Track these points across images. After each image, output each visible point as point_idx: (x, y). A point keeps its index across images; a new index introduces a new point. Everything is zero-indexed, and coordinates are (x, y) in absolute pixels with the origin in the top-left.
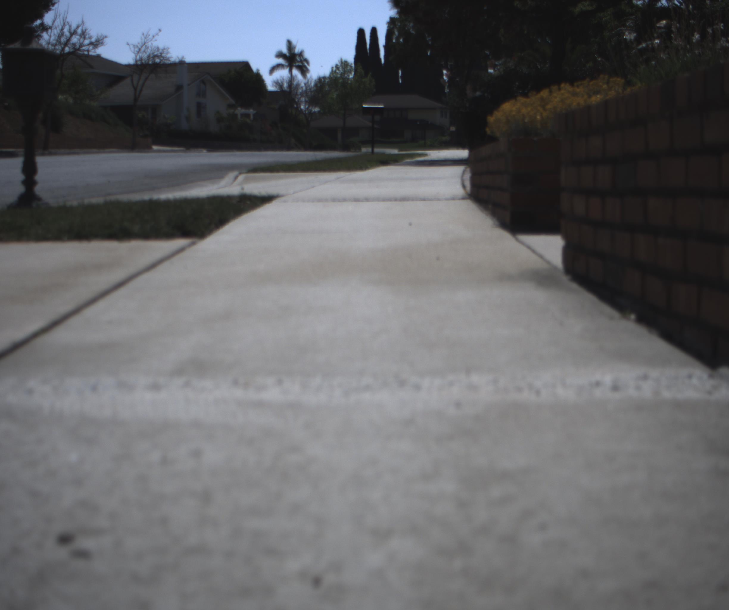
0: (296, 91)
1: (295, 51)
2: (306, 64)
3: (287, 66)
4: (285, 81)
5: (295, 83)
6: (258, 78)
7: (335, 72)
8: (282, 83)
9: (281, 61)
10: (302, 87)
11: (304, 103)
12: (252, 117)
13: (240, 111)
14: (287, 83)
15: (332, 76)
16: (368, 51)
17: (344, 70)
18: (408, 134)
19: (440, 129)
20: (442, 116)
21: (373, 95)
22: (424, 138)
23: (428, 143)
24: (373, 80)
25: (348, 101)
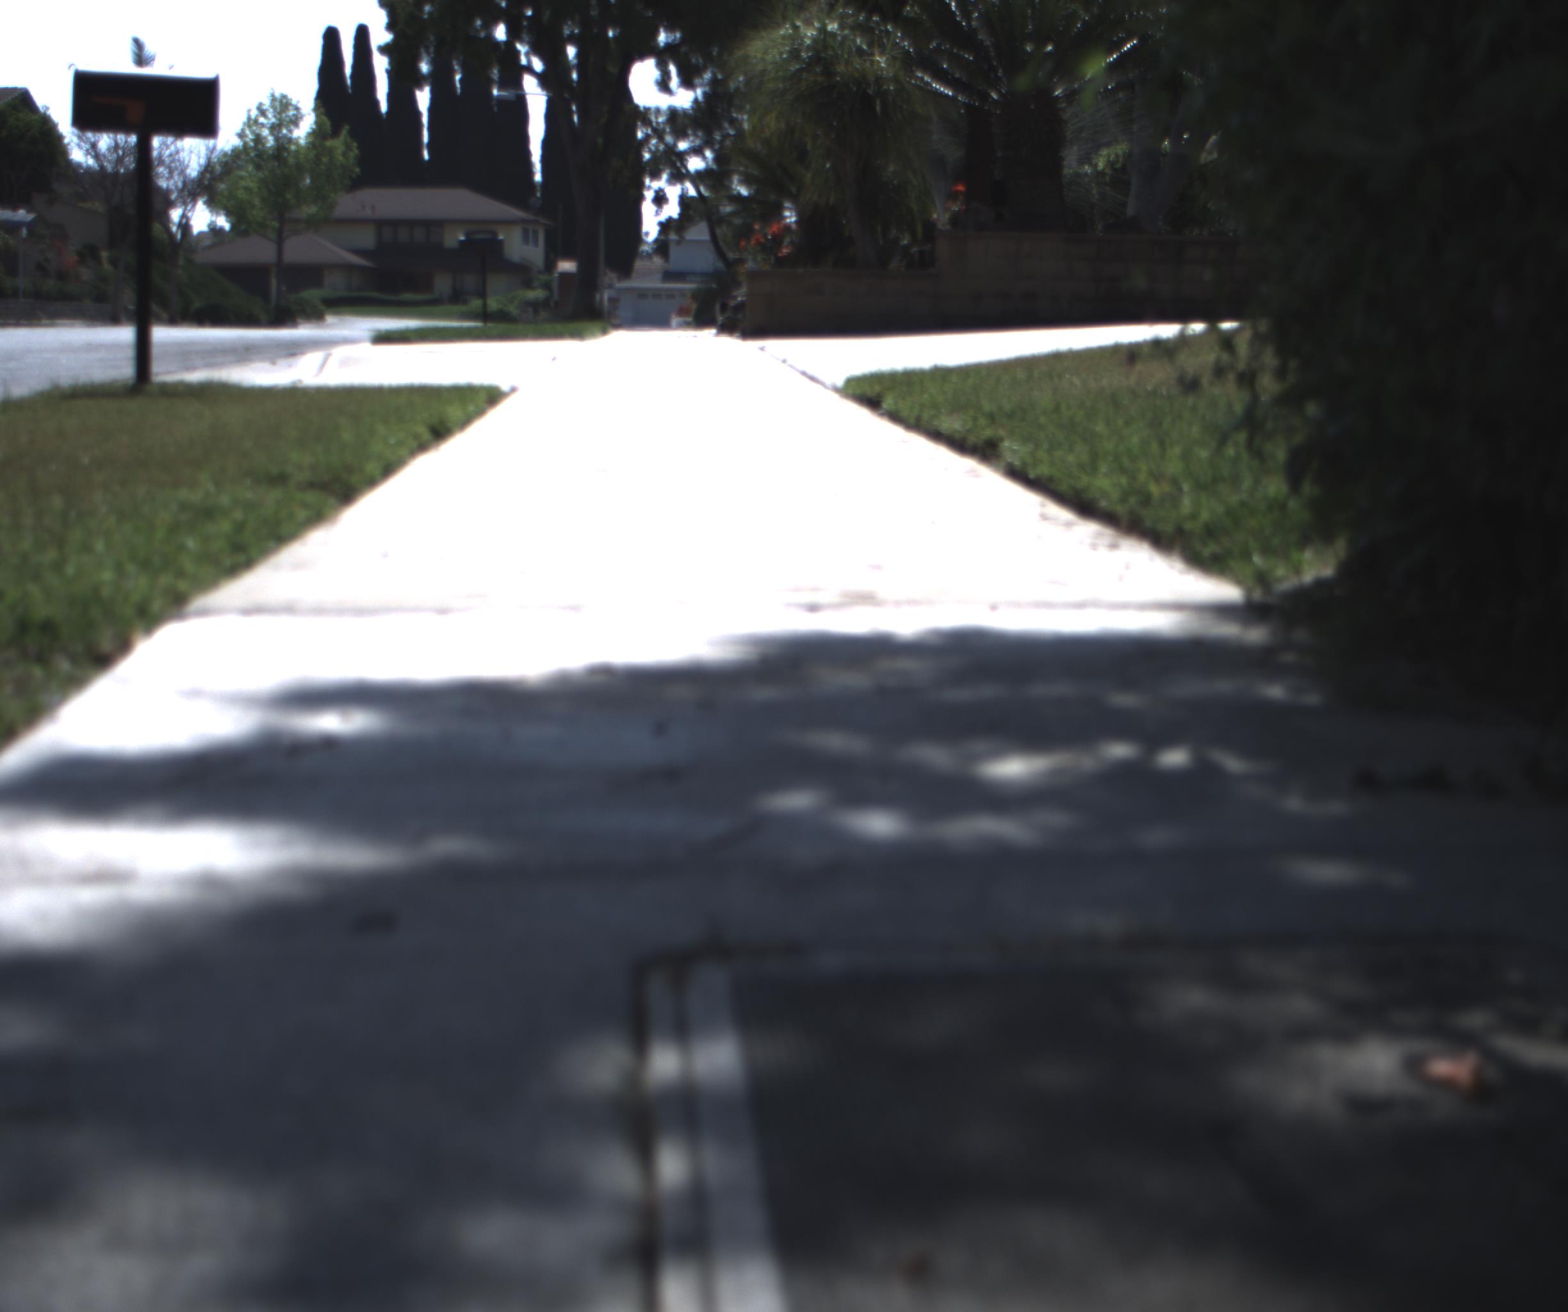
16: (349, 82)
17: (278, 117)
18: (442, 284)
19: (522, 273)
20: (526, 240)
21: (356, 184)
22: (482, 294)
23: (493, 304)
24: (355, 144)
25: (289, 196)
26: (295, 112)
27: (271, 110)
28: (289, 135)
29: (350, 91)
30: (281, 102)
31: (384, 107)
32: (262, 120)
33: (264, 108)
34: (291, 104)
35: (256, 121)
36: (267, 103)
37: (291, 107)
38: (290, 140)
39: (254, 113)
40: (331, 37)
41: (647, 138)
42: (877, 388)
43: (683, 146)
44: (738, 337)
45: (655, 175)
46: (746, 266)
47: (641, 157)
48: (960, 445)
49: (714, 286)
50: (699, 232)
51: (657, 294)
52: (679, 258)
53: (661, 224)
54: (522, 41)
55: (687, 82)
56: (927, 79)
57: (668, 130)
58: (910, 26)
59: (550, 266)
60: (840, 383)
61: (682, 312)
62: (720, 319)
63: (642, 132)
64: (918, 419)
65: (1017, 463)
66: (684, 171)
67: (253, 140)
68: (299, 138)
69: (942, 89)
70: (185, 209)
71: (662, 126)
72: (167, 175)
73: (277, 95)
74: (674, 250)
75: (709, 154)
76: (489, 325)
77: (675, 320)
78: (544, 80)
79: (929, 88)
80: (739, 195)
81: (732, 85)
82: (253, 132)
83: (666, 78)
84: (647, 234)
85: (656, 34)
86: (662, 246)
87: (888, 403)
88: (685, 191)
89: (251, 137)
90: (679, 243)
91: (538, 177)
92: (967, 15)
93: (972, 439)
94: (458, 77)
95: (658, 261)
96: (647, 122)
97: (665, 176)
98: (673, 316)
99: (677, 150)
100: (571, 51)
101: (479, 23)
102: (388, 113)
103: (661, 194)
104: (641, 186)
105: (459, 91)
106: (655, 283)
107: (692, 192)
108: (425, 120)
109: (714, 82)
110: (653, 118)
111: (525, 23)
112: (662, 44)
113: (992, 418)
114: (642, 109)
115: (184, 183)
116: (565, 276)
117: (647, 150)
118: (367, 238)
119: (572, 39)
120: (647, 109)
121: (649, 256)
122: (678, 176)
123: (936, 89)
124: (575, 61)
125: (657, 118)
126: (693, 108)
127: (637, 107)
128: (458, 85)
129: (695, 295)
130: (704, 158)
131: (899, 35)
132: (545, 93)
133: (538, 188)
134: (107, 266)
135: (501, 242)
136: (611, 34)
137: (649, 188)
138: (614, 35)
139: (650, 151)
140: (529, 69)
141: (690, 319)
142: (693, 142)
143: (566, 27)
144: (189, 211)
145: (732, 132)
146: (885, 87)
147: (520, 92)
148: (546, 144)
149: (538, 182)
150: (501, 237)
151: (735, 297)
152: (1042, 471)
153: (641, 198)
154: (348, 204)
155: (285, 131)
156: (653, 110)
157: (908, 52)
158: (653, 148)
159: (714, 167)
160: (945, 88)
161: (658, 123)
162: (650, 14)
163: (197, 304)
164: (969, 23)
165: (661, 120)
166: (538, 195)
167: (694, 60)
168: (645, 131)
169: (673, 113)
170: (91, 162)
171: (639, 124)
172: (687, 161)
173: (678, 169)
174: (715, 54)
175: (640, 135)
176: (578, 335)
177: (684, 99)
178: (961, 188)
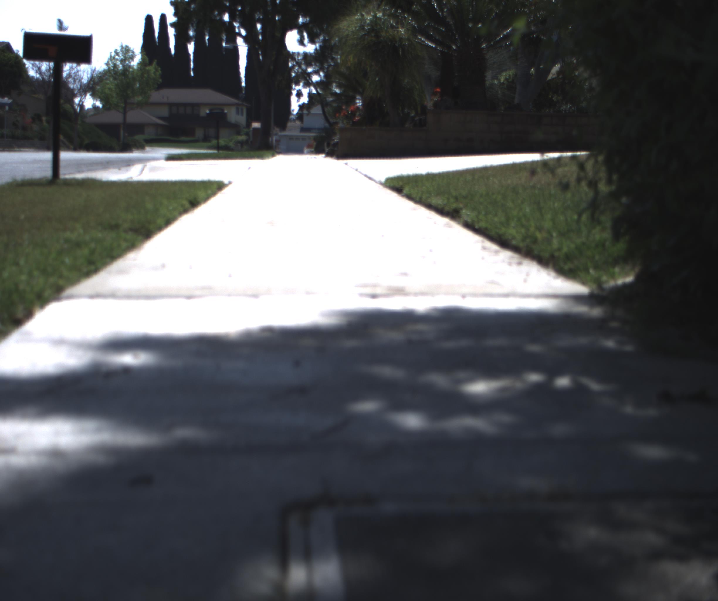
16: (157, 40)
17: (124, 56)
18: (199, 133)
19: (236, 128)
20: (238, 113)
21: (160, 87)
22: (217, 138)
23: (222, 142)
24: (159, 69)
25: (129, 92)
26: (132, 54)
27: (121, 53)
28: (129, 64)
29: (157, 44)
30: (126, 49)
31: (173, 52)
32: (117, 57)
33: (118, 51)
34: (130, 50)
35: (114, 58)
36: (119, 49)
37: (130, 51)
38: (130, 67)
39: (113, 54)
40: (149, 19)
41: (294, 66)
42: (401, 183)
43: (310, 70)
44: (335, 158)
45: (297, 84)
46: (339, 125)
47: (291, 75)
48: (441, 211)
49: (324, 134)
50: (317, 110)
51: (297, 138)
52: (308, 121)
53: (299, 106)
54: (236, 21)
55: (312, 41)
56: (423, 39)
57: (303, 63)
58: (415, 15)
59: (249, 125)
60: (383, 180)
61: (309, 146)
62: (327, 150)
63: (291, 63)
64: (421, 198)
65: (469, 220)
66: (310, 82)
67: (112, 66)
68: (134, 65)
69: (430, 44)
70: (81, 98)
71: (300, 61)
72: (73, 82)
73: (124, 46)
74: (305, 118)
75: (322, 74)
76: (221, 152)
77: (306, 150)
78: (246, 39)
79: (424, 43)
80: (336, 93)
81: (333, 43)
82: (112, 63)
83: (302, 39)
84: (293, 110)
85: (298, 18)
86: (300, 116)
87: (406, 190)
88: (311, 91)
89: (112, 65)
90: (308, 114)
91: (243, 84)
92: (442, 10)
93: (447, 209)
94: (207, 38)
95: (298, 123)
96: (293, 59)
97: (302, 84)
98: (305, 148)
99: (307, 72)
100: (259, 26)
101: (216, 13)
102: (175, 54)
103: (300, 92)
104: (290, 89)
105: (207, 44)
106: (296, 133)
107: (314, 91)
108: (192, 57)
109: (324, 41)
110: (296, 57)
111: (238, 13)
112: (300, 23)
113: (456, 199)
114: (291, 53)
115: (81, 86)
116: (255, 129)
117: (293, 72)
118: (165, 112)
119: (259, 21)
120: (294, 53)
121: (294, 120)
122: (308, 84)
123: (427, 44)
124: (260, 31)
125: (298, 57)
126: (314, 53)
127: (289, 52)
128: (207, 42)
129: (315, 139)
130: (320, 76)
131: (410, 19)
132: (247, 45)
133: (244, 89)
134: (45, 124)
135: (226, 114)
136: (277, 18)
137: (294, 89)
138: (278, 19)
139: (295, 72)
140: (239, 34)
141: (313, 150)
142: (314, 68)
143: (256, 15)
144: (83, 99)
145: (332, 64)
146: (404, 43)
147: (235, 45)
148: (247, 69)
149: (243, 86)
150: (226, 112)
151: (334, 140)
152: (482, 224)
153: (290, 94)
154: (156, 96)
155: (127, 62)
156: (296, 53)
157: (415, 27)
158: (296, 71)
159: (324, 80)
160: (431, 44)
161: (298, 59)
162: (295, 9)
163: (87, 141)
164: (442, 14)
165: (300, 58)
166: (244, 92)
167: (315, 31)
168: (292, 63)
169: (306, 55)
170: (38, 76)
171: (290, 60)
172: (312, 77)
173: (308, 81)
174: (325, 28)
175: (290, 65)
176: (261, 157)
177: (310, 48)
178: (438, 90)
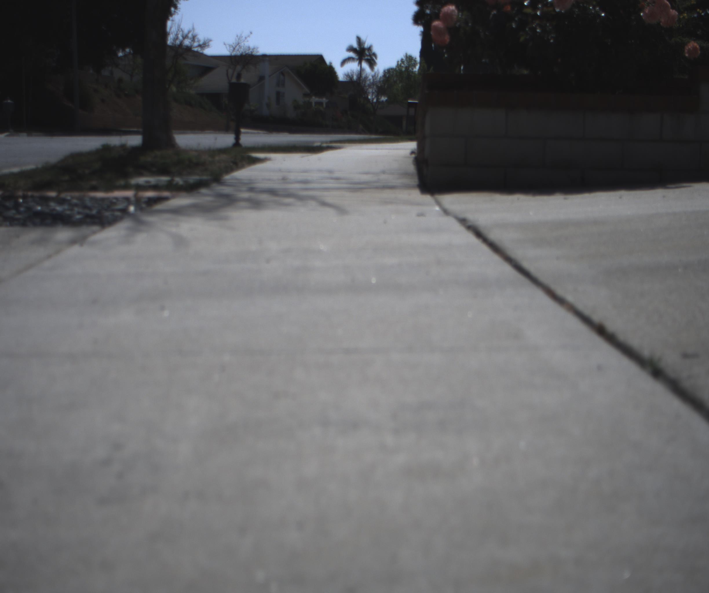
0: (364, 83)
1: (364, 46)
2: (374, 58)
3: (357, 59)
4: (355, 73)
5: (363, 76)
6: (330, 71)
7: (400, 65)
8: (352, 76)
9: (351, 54)
10: (370, 80)
11: (371, 93)
12: (324, 105)
13: (314, 99)
14: (356, 76)
15: (397, 69)
